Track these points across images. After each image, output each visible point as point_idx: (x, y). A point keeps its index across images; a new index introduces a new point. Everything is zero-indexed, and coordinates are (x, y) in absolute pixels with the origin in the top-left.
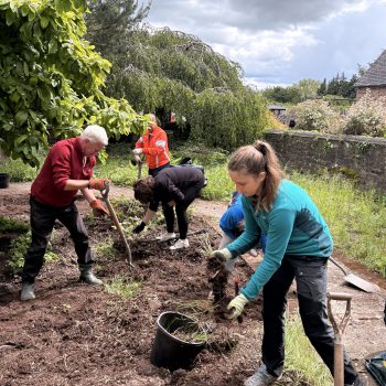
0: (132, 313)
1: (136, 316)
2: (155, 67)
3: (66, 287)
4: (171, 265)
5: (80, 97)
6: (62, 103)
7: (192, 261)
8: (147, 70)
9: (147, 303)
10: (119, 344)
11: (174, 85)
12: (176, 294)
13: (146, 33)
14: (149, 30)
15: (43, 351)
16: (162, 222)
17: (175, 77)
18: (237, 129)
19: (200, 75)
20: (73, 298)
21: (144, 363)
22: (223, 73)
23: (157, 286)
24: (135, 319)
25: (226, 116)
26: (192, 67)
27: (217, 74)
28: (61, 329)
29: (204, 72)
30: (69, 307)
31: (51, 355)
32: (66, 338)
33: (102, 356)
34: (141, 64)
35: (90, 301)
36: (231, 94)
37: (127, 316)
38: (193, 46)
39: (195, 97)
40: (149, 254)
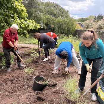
0: (30, 77)
1: (31, 77)
2: (45, 12)
3: (15, 70)
4: (44, 65)
5: (20, 19)
6: (15, 21)
7: (50, 64)
8: (43, 13)
9: (35, 74)
10: (25, 85)
11: (50, 17)
12: (43, 72)
13: (43, 3)
14: (44, 2)
15: (5, 86)
16: (44, 54)
17: (51, 15)
18: (67, 29)
19: (57, 14)
20: (16, 73)
21: (30, 90)
22: (64, 13)
23: (39, 70)
24: (30, 78)
25: (64, 25)
26: (55, 12)
27: (62, 13)
28: (11, 81)
29: (59, 13)
30: (14, 75)
31: (7, 87)
32: (12, 83)
33: (20, 88)
34: (41, 11)
35: (20, 74)
36: (66, 19)
37: (29, 77)
38: (56, 6)
39: (56, 20)
40: (39, 62)
